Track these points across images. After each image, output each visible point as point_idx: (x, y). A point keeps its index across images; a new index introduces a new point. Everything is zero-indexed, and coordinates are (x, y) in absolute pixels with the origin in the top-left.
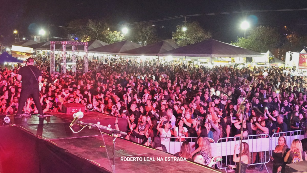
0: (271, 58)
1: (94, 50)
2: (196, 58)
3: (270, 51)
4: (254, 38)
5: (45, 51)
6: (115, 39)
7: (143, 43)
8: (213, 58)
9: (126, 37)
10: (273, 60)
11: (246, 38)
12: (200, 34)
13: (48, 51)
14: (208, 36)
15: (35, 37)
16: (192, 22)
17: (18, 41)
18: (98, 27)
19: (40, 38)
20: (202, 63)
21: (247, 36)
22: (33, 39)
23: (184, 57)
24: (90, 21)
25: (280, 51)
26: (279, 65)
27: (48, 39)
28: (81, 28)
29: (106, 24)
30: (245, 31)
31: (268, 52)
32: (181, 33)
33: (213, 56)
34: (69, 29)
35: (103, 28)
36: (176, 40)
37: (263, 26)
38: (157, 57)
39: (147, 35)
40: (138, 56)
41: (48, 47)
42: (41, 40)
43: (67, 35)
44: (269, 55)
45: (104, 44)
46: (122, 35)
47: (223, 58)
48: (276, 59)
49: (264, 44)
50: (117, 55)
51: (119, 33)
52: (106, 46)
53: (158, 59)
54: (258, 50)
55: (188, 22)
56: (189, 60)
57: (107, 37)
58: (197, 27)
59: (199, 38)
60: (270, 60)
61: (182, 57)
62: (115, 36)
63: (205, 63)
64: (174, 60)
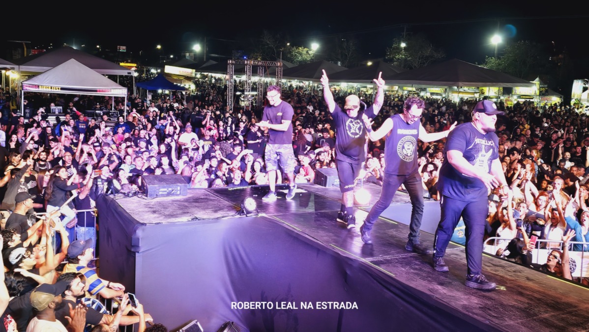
0: (544, 89)
2: (423, 86)
3: (540, 78)
6: (300, 58)
8: (450, 87)
9: (316, 56)
10: (546, 91)
11: (499, 59)
12: (428, 51)
15: (187, 54)
16: (416, 33)
17: (163, 59)
18: (275, 41)
19: (195, 55)
20: (432, 94)
22: (185, 56)
23: (405, 85)
24: (266, 32)
27: (205, 57)
28: (252, 42)
31: (537, 79)
32: (399, 50)
33: (450, 84)
35: (284, 42)
36: (391, 60)
42: (195, 59)
43: (232, 52)
44: (540, 84)
46: (310, 52)
47: (466, 88)
48: (549, 90)
51: (306, 49)
58: (423, 42)
60: (540, 92)
61: (401, 85)
62: (301, 54)
63: (437, 94)
64: (390, 89)
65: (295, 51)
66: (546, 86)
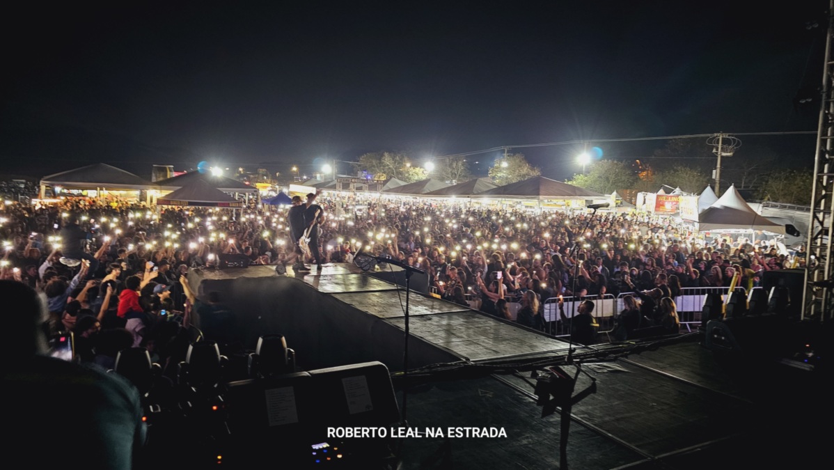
0: (619, 202)
1: (389, 191)
2: (519, 200)
3: (617, 192)
4: (596, 175)
5: (330, 192)
6: (416, 177)
7: (451, 181)
8: (542, 201)
9: (430, 175)
10: (621, 203)
11: (586, 176)
12: (525, 169)
13: (334, 192)
14: (536, 173)
15: (318, 175)
16: (514, 155)
17: (297, 179)
18: (395, 163)
19: (325, 176)
20: (527, 207)
21: (588, 172)
22: (316, 177)
23: (504, 199)
24: (386, 154)
25: (631, 193)
26: (629, 210)
27: (334, 177)
28: (374, 164)
29: (406, 159)
30: (584, 167)
31: (615, 193)
32: (499, 169)
33: (541, 197)
34: (360, 166)
35: (402, 164)
36: (494, 178)
37: (608, 160)
38: (469, 199)
39: (457, 172)
40: (445, 199)
41: (334, 187)
42: (325, 179)
43: (357, 173)
44: (616, 197)
45: (403, 183)
46: (425, 172)
47: (555, 201)
48: (624, 202)
49: (609, 182)
50: (418, 198)
51: (422, 169)
52: (404, 186)
53: (470, 202)
54: (602, 192)
55: (508, 156)
56: (511, 203)
57: (407, 175)
58: (520, 162)
59: (524, 176)
60: (617, 204)
61: (500, 199)
62: (417, 174)
63: (531, 207)
64: (492, 203)
65: (412, 171)
66: (620, 198)
